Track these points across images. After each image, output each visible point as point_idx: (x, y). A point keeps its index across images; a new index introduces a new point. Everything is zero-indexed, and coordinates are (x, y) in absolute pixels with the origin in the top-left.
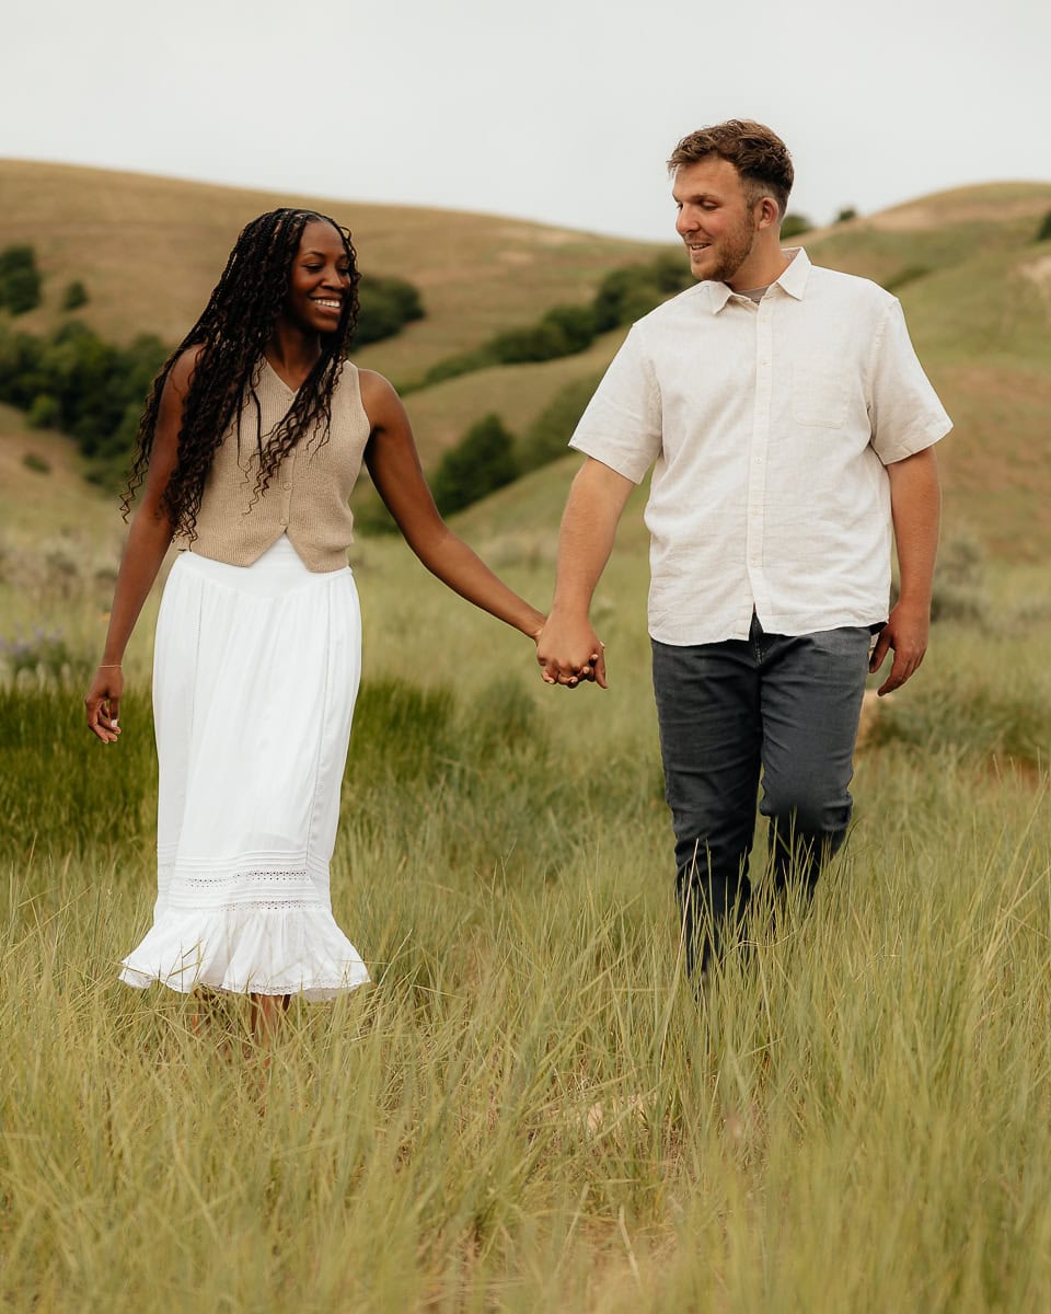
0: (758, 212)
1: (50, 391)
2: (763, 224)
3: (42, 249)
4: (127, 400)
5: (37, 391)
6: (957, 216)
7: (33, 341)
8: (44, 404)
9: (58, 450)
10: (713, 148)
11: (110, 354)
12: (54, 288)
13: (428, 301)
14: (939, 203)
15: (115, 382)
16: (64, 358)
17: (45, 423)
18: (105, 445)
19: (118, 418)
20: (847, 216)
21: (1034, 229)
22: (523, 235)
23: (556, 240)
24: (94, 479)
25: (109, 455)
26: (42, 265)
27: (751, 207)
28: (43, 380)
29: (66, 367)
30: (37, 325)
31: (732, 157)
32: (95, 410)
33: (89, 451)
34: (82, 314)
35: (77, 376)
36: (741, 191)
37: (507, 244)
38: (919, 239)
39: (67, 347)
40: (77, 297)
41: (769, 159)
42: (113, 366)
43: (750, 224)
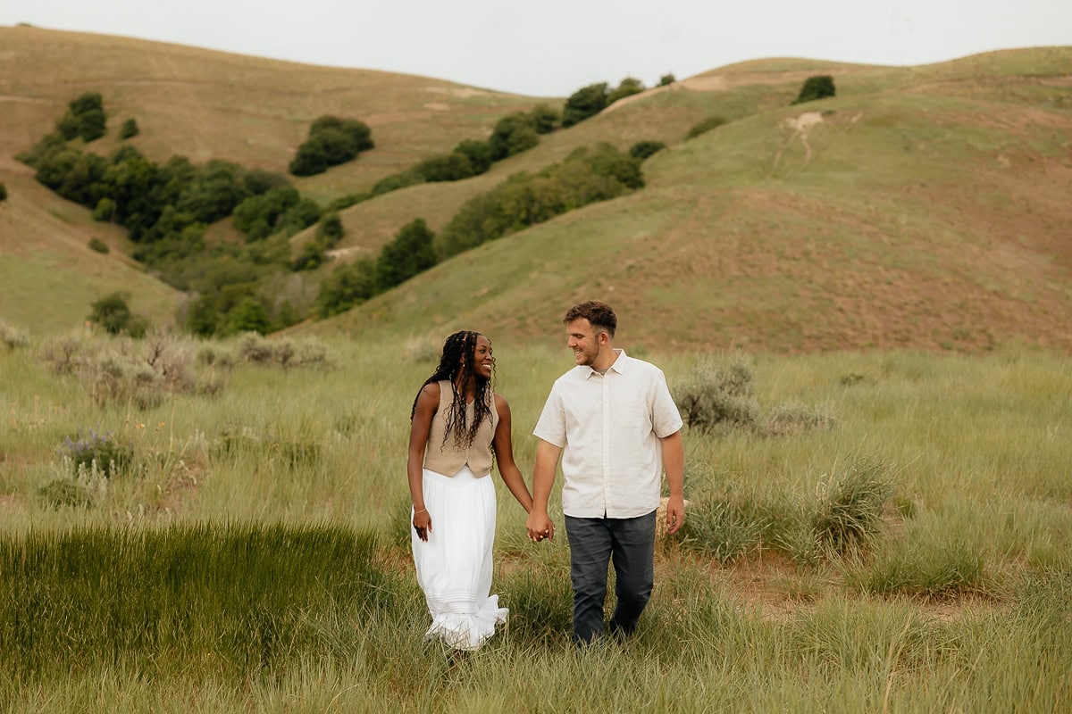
0: (600, 338)
1: (110, 196)
2: (603, 343)
3: (107, 96)
4: (164, 203)
5: (101, 195)
6: (743, 82)
7: (99, 160)
8: (105, 203)
9: (114, 236)
10: (579, 314)
11: (153, 170)
12: (114, 123)
13: (375, 136)
14: (730, 72)
15: (156, 188)
16: (121, 172)
17: (106, 218)
18: (147, 233)
19: (157, 214)
20: (667, 81)
21: (797, 92)
22: (443, 91)
23: (466, 94)
24: (138, 257)
25: (150, 241)
26: (106, 108)
27: (597, 337)
28: (105, 187)
29: (121, 179)
30: (101, 149)
31: (587, 317)
32: (141, 209)
33: (136, 237)
34: (133, 142)
35: (128, 185)
36: (592, 330)
37: (431, 97)
38: (718, 97)
39: (123, 165)
40: (131, 130)
41: (602, 317)
42: (155, 178)
43: (597, 343)
